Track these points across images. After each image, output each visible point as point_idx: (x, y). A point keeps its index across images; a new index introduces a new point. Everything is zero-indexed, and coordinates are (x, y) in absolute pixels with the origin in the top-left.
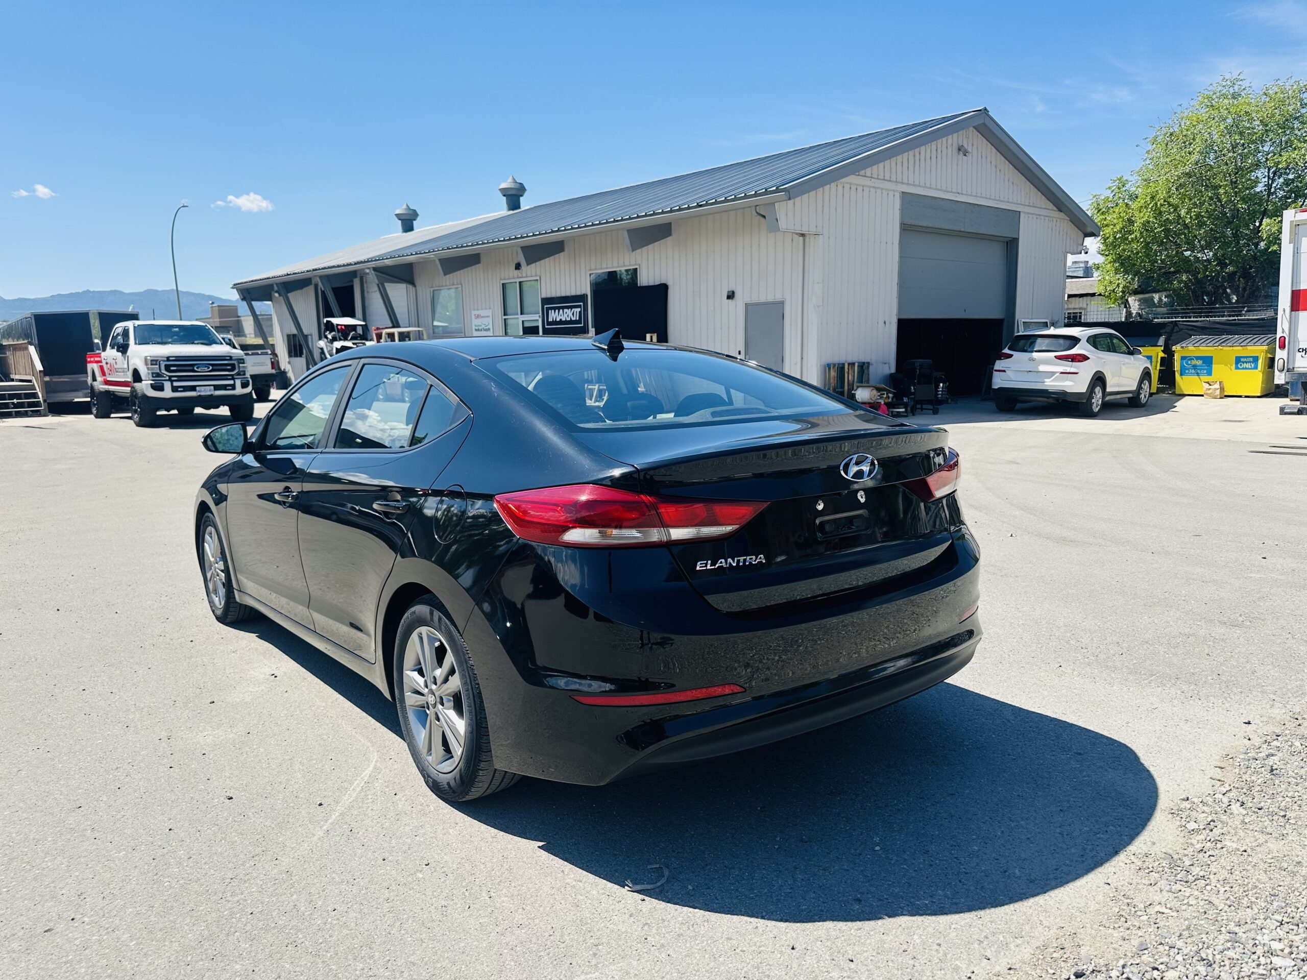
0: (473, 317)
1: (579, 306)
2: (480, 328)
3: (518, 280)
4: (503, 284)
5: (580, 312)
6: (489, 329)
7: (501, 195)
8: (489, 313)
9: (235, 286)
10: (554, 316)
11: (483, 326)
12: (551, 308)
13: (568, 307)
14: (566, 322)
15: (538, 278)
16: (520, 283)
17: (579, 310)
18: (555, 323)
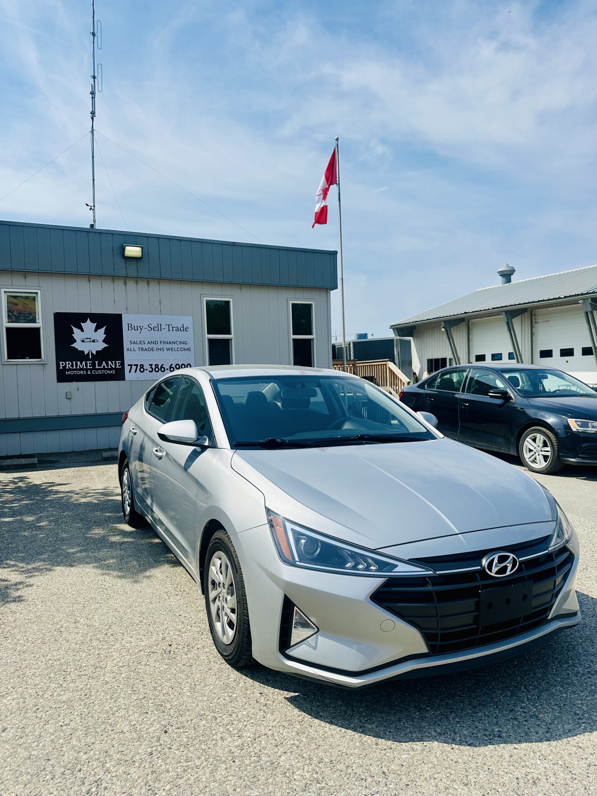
9: (393, 327)
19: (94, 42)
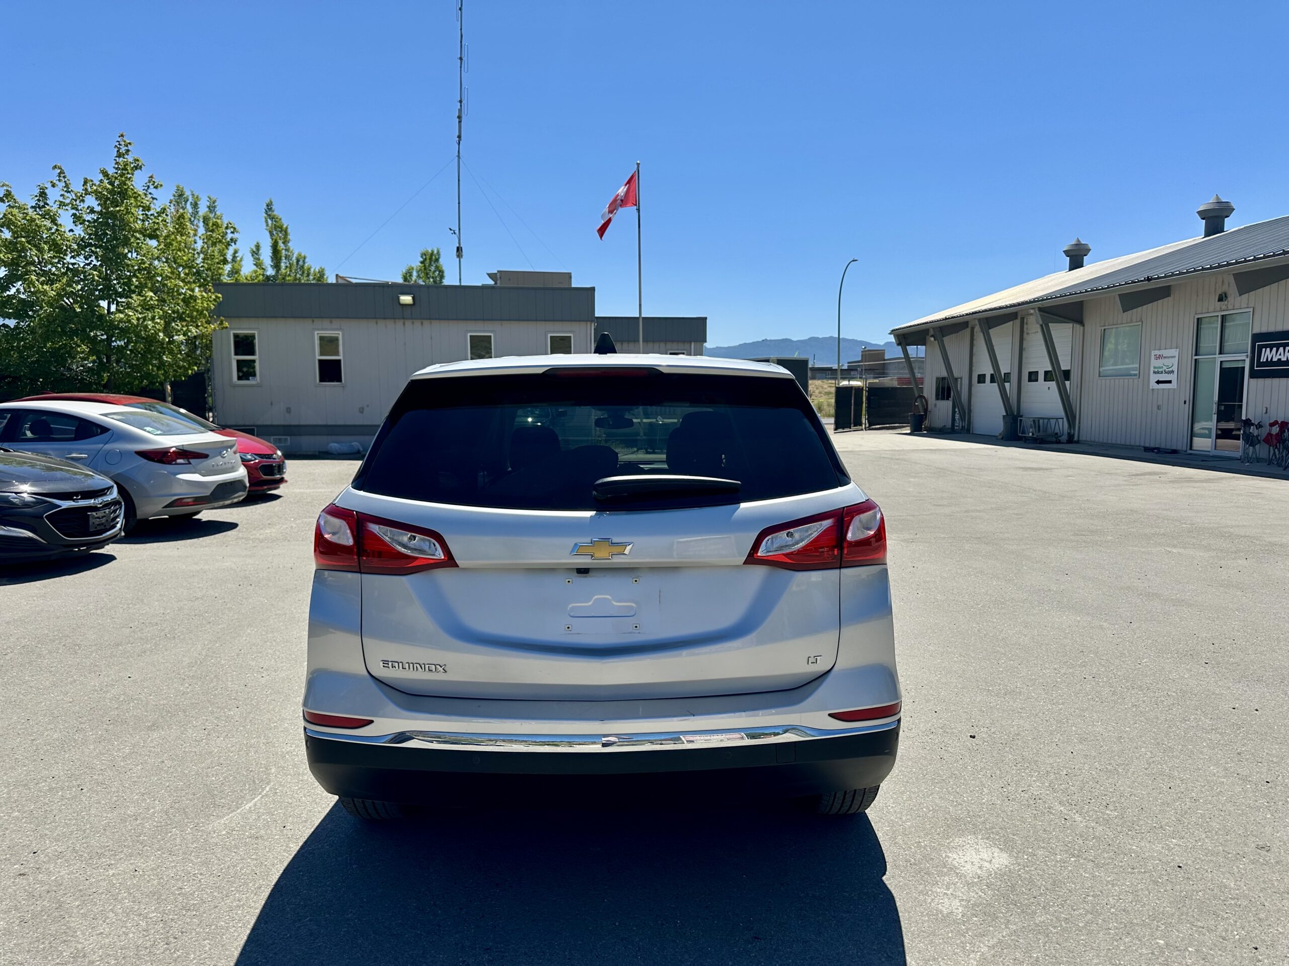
0: (1153, 357)
2: (1160, 370)
3: (1220, 314)
4: (1198, 319)
6: (1173, 372)
7: (1200, 218)
8: (1174, 352)
9: (893, 332)
11: (1165, 368)
12: (1266, 346)
14: (1285, 363)
15: (1251, 310)
16: (1223, 316)
19: (461, 67)
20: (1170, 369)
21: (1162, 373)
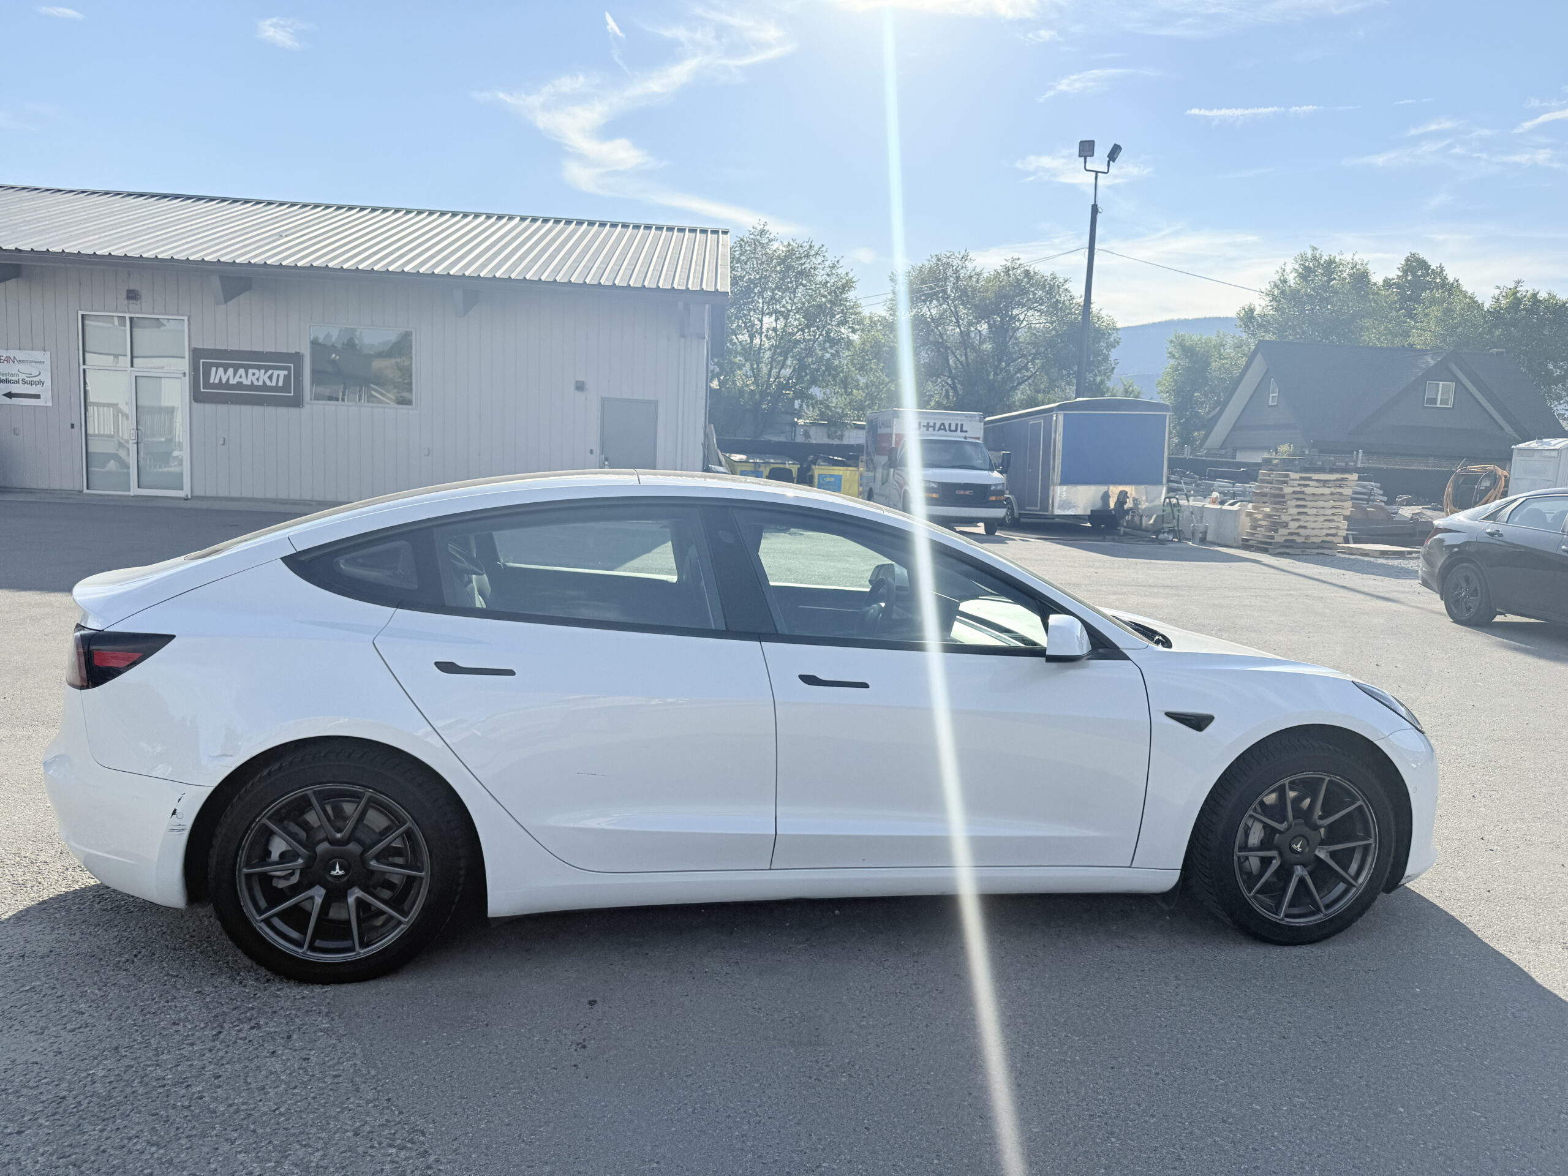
1: (288, 369)
2: (14, 378)
3: (128, 315)
4: (84, 316)
5: (287, 378)
6: (41, 383)
8: (46, 357)
10: (217, 375)
11: (21, 377)
12: (218, 366)
13: (259, 368)
14: (252, 387)
15: (186, 318)
16: (132, 319)
17: (286, 372)
18: (220, 385)
20: (35, 379)
21: (17, 382)
